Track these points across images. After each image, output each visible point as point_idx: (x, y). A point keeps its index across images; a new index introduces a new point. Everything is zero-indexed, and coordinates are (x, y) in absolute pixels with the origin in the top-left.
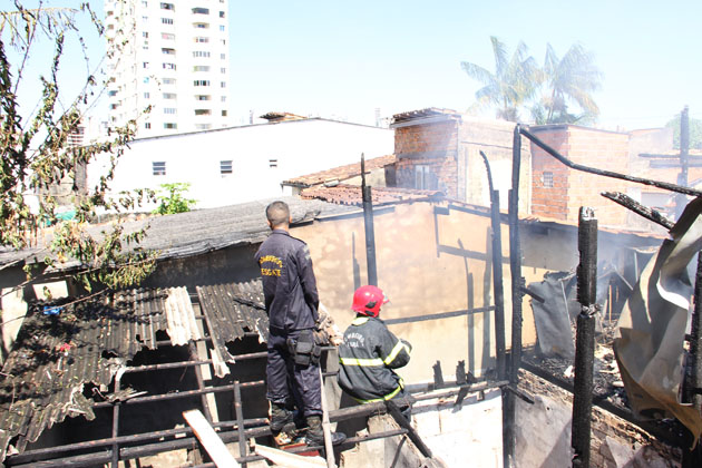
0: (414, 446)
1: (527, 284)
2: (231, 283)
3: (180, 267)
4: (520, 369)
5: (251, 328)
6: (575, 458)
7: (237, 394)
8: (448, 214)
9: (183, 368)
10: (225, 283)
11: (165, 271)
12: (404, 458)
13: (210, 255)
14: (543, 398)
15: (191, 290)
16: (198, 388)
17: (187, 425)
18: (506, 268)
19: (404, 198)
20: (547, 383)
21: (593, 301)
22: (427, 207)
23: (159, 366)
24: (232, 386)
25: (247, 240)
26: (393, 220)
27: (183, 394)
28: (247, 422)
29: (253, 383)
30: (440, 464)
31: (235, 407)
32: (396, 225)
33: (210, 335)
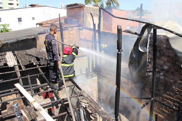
0: (77, 88)
1: (103, 48)
2: (24, 50)
3: (9, 46)
4: (102, 69)
5: (31, 61)
6: (117, 88)
7: (29, 78)
8: (82, 30)
9: (13, 73)
10: (23, 50)
11: (5, 47)
12: (75, 91)
13: (18, 42)
14: (108, 76)
15: (13, 52)
16: (18, 78)
17: (16, 87)
18: (98, 44)
19: (71, 26)
20: (108, 72)
21: (121, 49)
22: (77, 28)
23: (6, 73)
24: (27, 76)
25: (28, 38)
26: (68, 32)
27: (14, 79)
28: (32, 85)
29: (33, 75)
30: (84, 92)
31: (29, 82)
32: (69, 33)
33: (20, 64)
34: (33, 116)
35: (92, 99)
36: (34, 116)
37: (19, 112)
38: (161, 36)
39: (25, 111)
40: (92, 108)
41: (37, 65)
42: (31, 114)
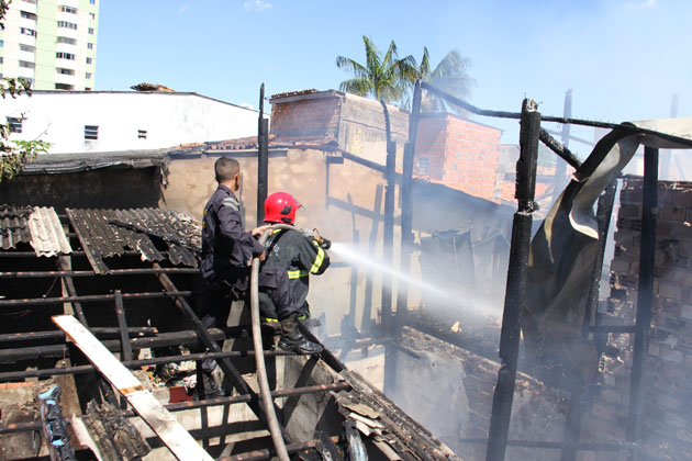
0: (325, 363)
2: (107, 209)
3: (47, 188)
4: (405, 327)
5: (132, 247)
7: (119, 302)
8: (342, 162)
9: (52, 277)
10: (100, 209)
11: (28, 191)
13: (84, 174)
14: (429, 354)
15: (60, 211)
17: (58, 328)
19: (297, 144)
20: (433, 339)
21: (532, 197)
22: (321, 155)
23: (20, 273)
24: (112, 296)
25: (128, 163)
26: (285, 165)
27: (51, 300)
28: (131, 330)
29: (137, 294)
30: (358, 377)
31: (116, 314)
32: (288, 171)
33: (82, 249)
34: (125, 446)
35: (396, 408)
36: (131, 448)
37: (61, 425)
38: (672, 183)
39: (88, 422)
40: (400, 443)
41: (155, 261)
42: (116, 438)
